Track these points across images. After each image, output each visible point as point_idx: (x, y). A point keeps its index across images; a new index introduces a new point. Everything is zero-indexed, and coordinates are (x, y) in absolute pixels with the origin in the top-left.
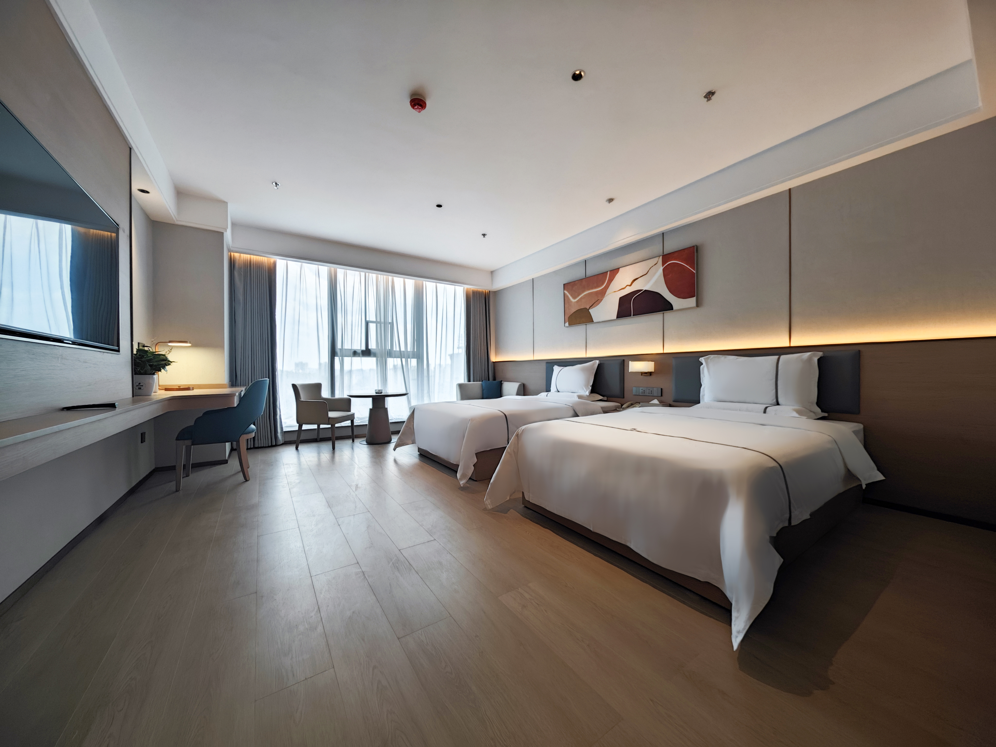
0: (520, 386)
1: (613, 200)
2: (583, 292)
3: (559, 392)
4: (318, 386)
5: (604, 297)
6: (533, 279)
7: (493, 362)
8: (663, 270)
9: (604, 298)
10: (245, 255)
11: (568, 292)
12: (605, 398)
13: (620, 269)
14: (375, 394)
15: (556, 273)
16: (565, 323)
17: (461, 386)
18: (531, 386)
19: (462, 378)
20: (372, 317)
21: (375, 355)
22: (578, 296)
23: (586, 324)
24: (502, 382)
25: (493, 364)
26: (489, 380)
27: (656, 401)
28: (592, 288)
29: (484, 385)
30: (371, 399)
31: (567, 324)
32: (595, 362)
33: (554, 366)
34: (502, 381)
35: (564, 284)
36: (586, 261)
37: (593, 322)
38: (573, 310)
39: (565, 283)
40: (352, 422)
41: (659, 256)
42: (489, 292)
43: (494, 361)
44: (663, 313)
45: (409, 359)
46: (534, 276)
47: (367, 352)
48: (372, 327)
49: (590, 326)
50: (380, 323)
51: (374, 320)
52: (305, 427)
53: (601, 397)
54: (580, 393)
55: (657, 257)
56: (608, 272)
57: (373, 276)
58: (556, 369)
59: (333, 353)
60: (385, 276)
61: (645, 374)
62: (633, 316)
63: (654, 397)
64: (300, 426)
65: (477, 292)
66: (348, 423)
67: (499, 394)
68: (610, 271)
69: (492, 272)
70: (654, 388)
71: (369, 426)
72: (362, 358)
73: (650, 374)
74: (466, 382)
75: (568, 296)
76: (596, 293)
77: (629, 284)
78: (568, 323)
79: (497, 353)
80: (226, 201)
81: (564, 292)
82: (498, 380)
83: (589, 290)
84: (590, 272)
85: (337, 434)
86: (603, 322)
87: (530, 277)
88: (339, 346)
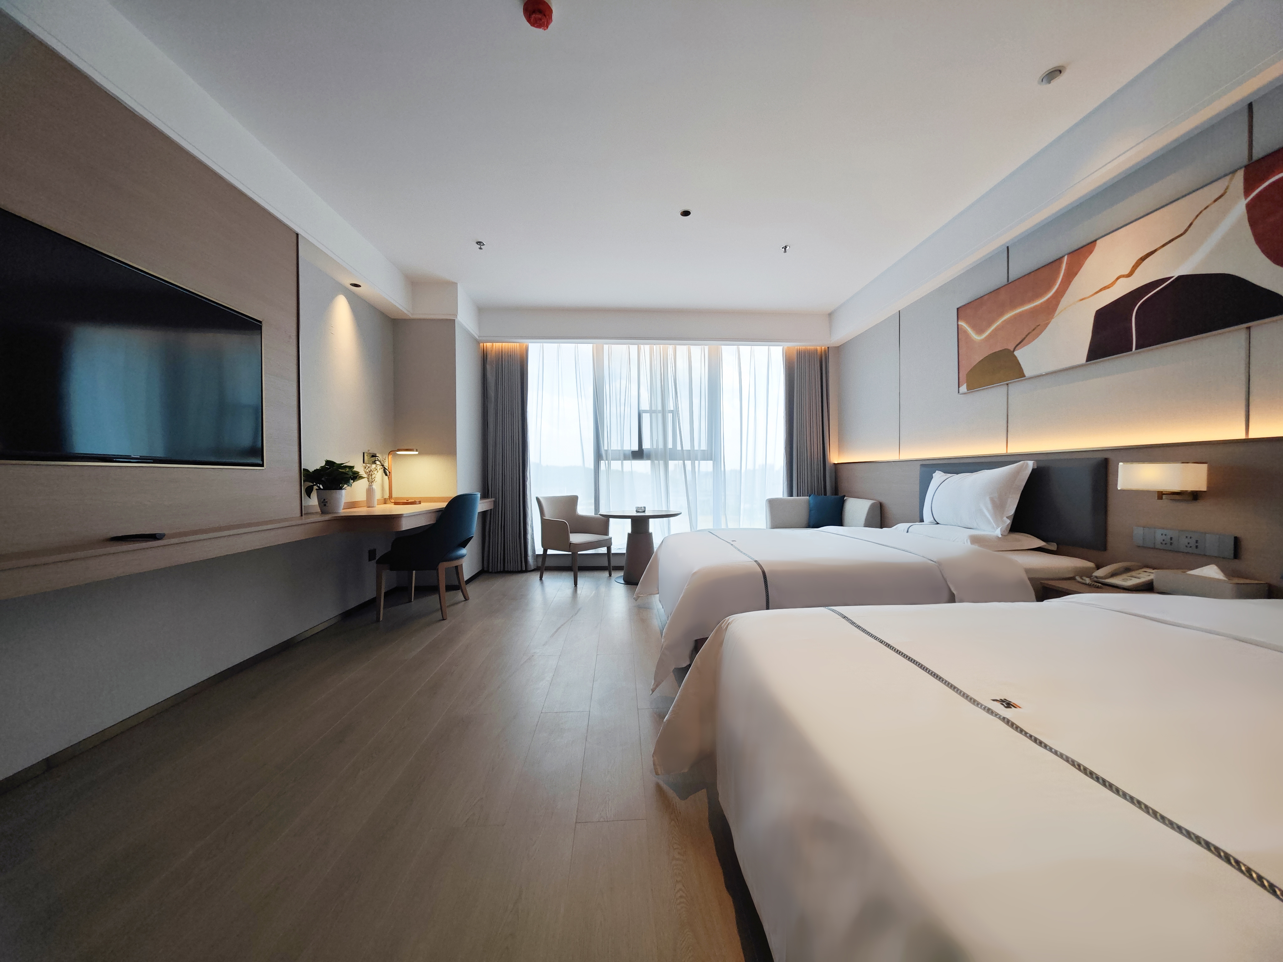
0: (872, 508)
1: (1060, 72)
2: (1002, 314)
3: (938, 523)
4: (573, 501)
5: (1052, 318)
6: (899, 311)
7: (834, 464)
8: (1250, 207)
9: (1053, 320)
10: (498, 344)
11: (968, 322)
12: (1053, 547)
13: (1098, 242)
14: (635, 514)
15: (942, 290)
16: (959, 387)
17: (773, 504)
18: (892, 508)
19: (779, 490)
20: (645, 406)
21: (649, 457)
22: (990, 325)
23: (1008, 384)
24: (845, 498)
25: (834, 466)
26: (825, 494)
27: (1212, 572)
28: (1023, 303)
29: (811, 502)
30: (630, 520)
31: (964, 388)
32: (1022, 466)
33: (935, 472)
34: (844, 496)
35: (958, 309)
36: (1009, 248)
37: (1024, 376)
38: (977, 358)
39: (958, 306)
40: (609, 549)
41: (1234, 172)
42: (827, 348)
43: (836, 463)
44: (1249, 328)
45: (697, 462)
46: (901, 304)
47: (639, 454)
48: (646, 418)
49: (1017, 389)
50: (655, 412)
51: (648, 409)
52: (550, 552)
53: (1040, 543)
54: (984, 530)
55: (1225, 175)
56: (1063, 257)
57: (646, 348)
58: (938, 476)
59: (598, 456)
60: (661, 346)
61: (1177, 497)
62: (1136, 349)
63: (1205, 559)
64: (545, 551)
65: (805, 353)
66: (604, 550)
67: (837, 519)
68: (1069, 254)
69: (830, 315)
70: (1207, 535)
71: (627, 555)
72: (632, 461)
73: (1195, 496)
74: (786, 497)
75: (965, 332)
76: (1034, 312)
77: (1127, 272)
78: (965, 385)
79: (841, 448)
80: (456, 282)
81: (958, 325)
82: (841, 494)
83: (1014, 307)
84: (1017, 271)
85: (580, 563)
86: (1047, 374)
87: (892, 310)
88: (604, 447)
